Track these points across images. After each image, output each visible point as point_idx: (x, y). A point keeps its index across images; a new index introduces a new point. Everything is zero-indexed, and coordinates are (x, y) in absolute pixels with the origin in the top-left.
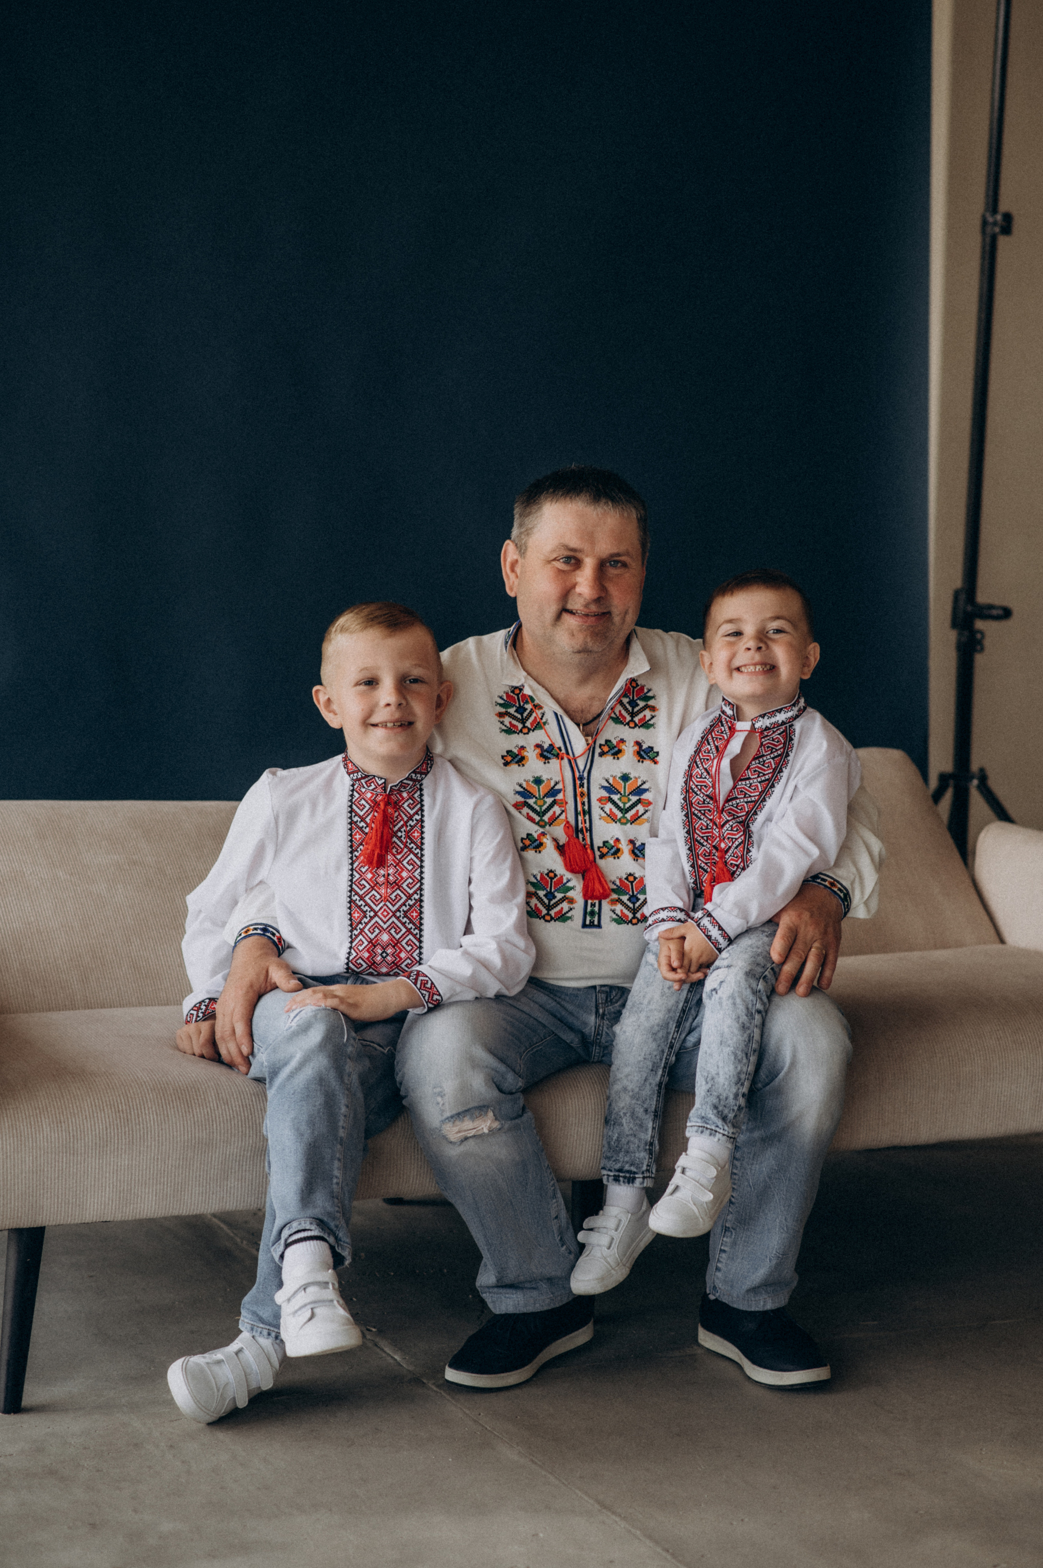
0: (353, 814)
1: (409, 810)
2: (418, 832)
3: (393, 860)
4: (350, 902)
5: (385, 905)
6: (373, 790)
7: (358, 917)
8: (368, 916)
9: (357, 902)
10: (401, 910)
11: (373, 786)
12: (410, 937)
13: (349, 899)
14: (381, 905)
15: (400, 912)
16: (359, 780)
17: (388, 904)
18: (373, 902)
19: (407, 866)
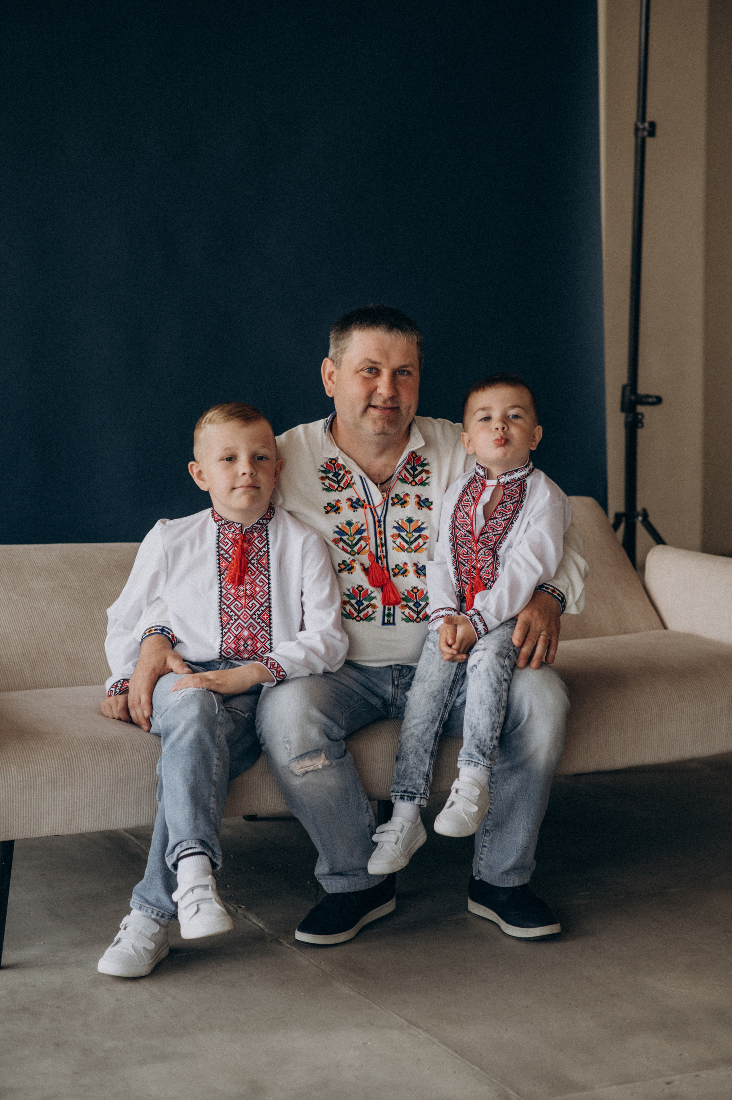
0: (220, 549)
1: (259, 545)
2: (265, 560)
3: (249, 580)
4: (220, 610)
5: (245, 611)
6: (233, 532)
7: (227, 620)
8: (233, 619)
9: (225, 609)
10: (256, 614)
11: (233, 529)
12: (263, 632)
13: (219, 608)
16: (223, 525)
17: (247, 610)
18: (236, 609)
19: (259, 583)
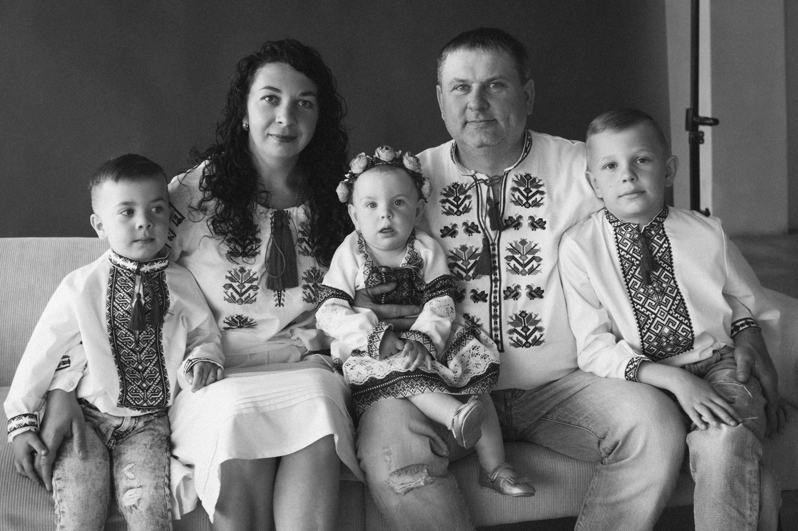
1: (659, 242)
2: (668, 256)
3: (654, 277)
4: (635, 311)
5: (660, 308)
6: (630, 232)
7: (644, 320)
8: (651, 318)
9: (640, 309)
10: (672, 309)
11: (630, 230)
12: (683, 326)
13: (634, 309)
14: (658, 307)
16: (619, 226)
17: (662, 306)
18: (651, 307)
19: (664, 279)
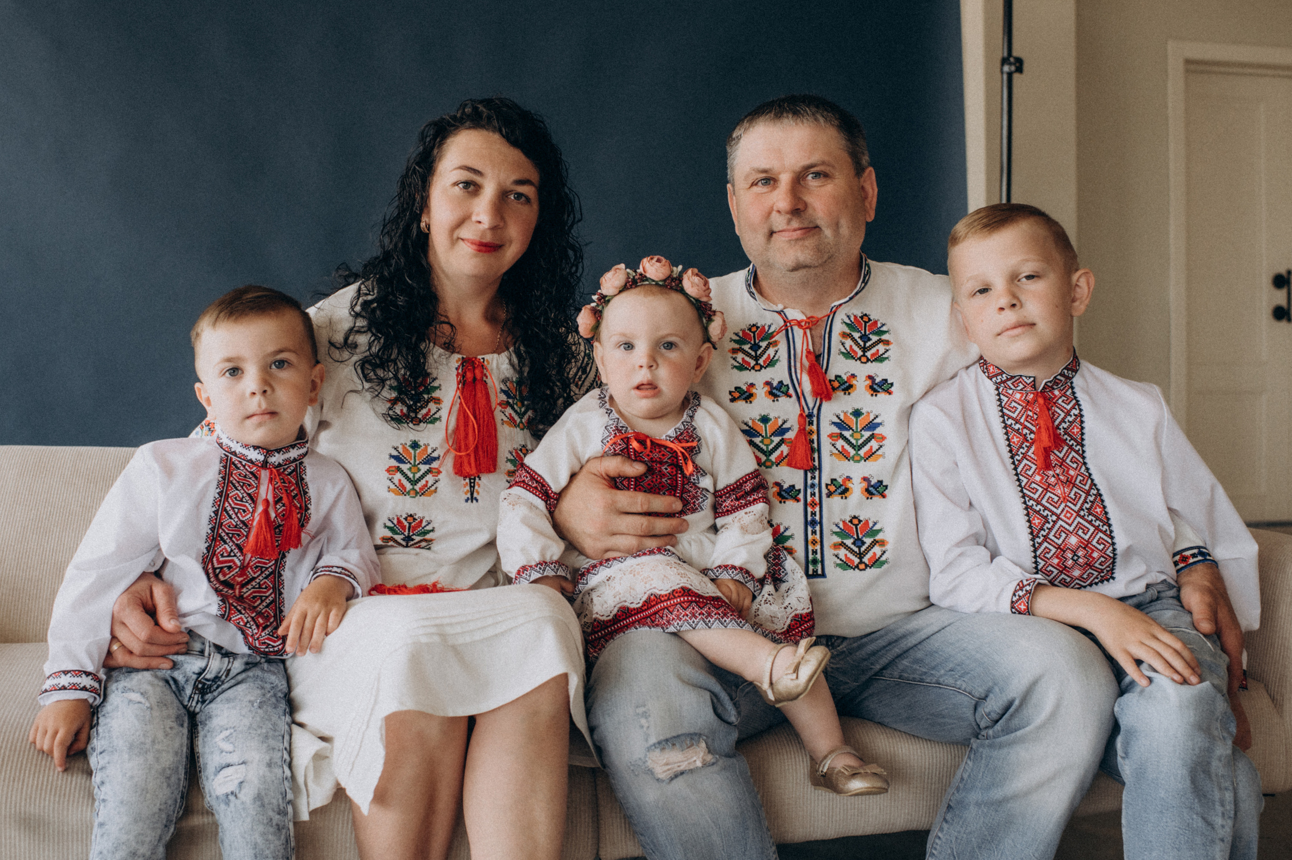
4: (1026, 509)
7: (1039, 523)
11: (1021, 386)
13: (1024, 506)
15: (1083, 510)
16: (1004, 382)
18: (1052, 505)
